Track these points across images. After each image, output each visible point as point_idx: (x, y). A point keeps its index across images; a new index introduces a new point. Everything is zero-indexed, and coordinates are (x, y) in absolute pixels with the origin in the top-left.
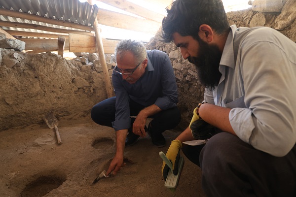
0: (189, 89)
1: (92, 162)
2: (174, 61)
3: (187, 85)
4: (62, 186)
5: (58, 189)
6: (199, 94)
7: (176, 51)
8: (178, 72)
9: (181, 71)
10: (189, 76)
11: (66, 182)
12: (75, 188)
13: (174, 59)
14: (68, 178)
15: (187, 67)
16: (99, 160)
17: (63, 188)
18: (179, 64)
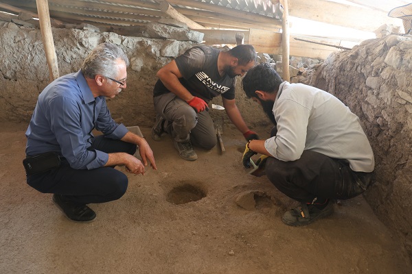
0: (377, 136)
1: (235, 187)
2: (370, 91)
3: (376, 129)
4: (200, 201)
5: (195, 202)
6: (387, 148)
7: (375, 78)
8: (371, 108)
9: (373, 108)
10: (381, 119)
11: (205, 198)
12: (210, 208)
13: (370, 89)
14: (208, 195)
15: (382, 105)
16: (244, 187)
17: (200, 203)
18: (375, 97)
